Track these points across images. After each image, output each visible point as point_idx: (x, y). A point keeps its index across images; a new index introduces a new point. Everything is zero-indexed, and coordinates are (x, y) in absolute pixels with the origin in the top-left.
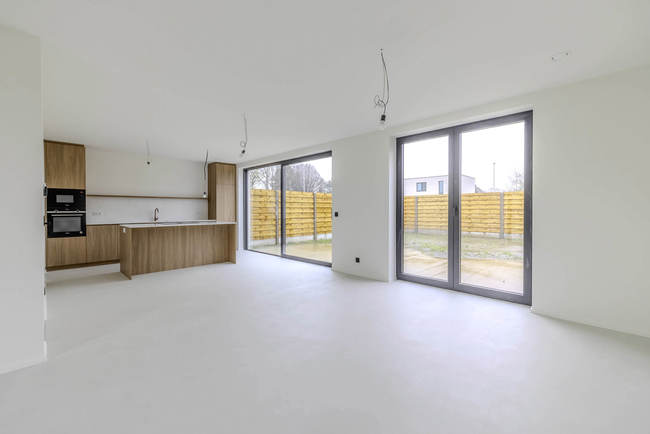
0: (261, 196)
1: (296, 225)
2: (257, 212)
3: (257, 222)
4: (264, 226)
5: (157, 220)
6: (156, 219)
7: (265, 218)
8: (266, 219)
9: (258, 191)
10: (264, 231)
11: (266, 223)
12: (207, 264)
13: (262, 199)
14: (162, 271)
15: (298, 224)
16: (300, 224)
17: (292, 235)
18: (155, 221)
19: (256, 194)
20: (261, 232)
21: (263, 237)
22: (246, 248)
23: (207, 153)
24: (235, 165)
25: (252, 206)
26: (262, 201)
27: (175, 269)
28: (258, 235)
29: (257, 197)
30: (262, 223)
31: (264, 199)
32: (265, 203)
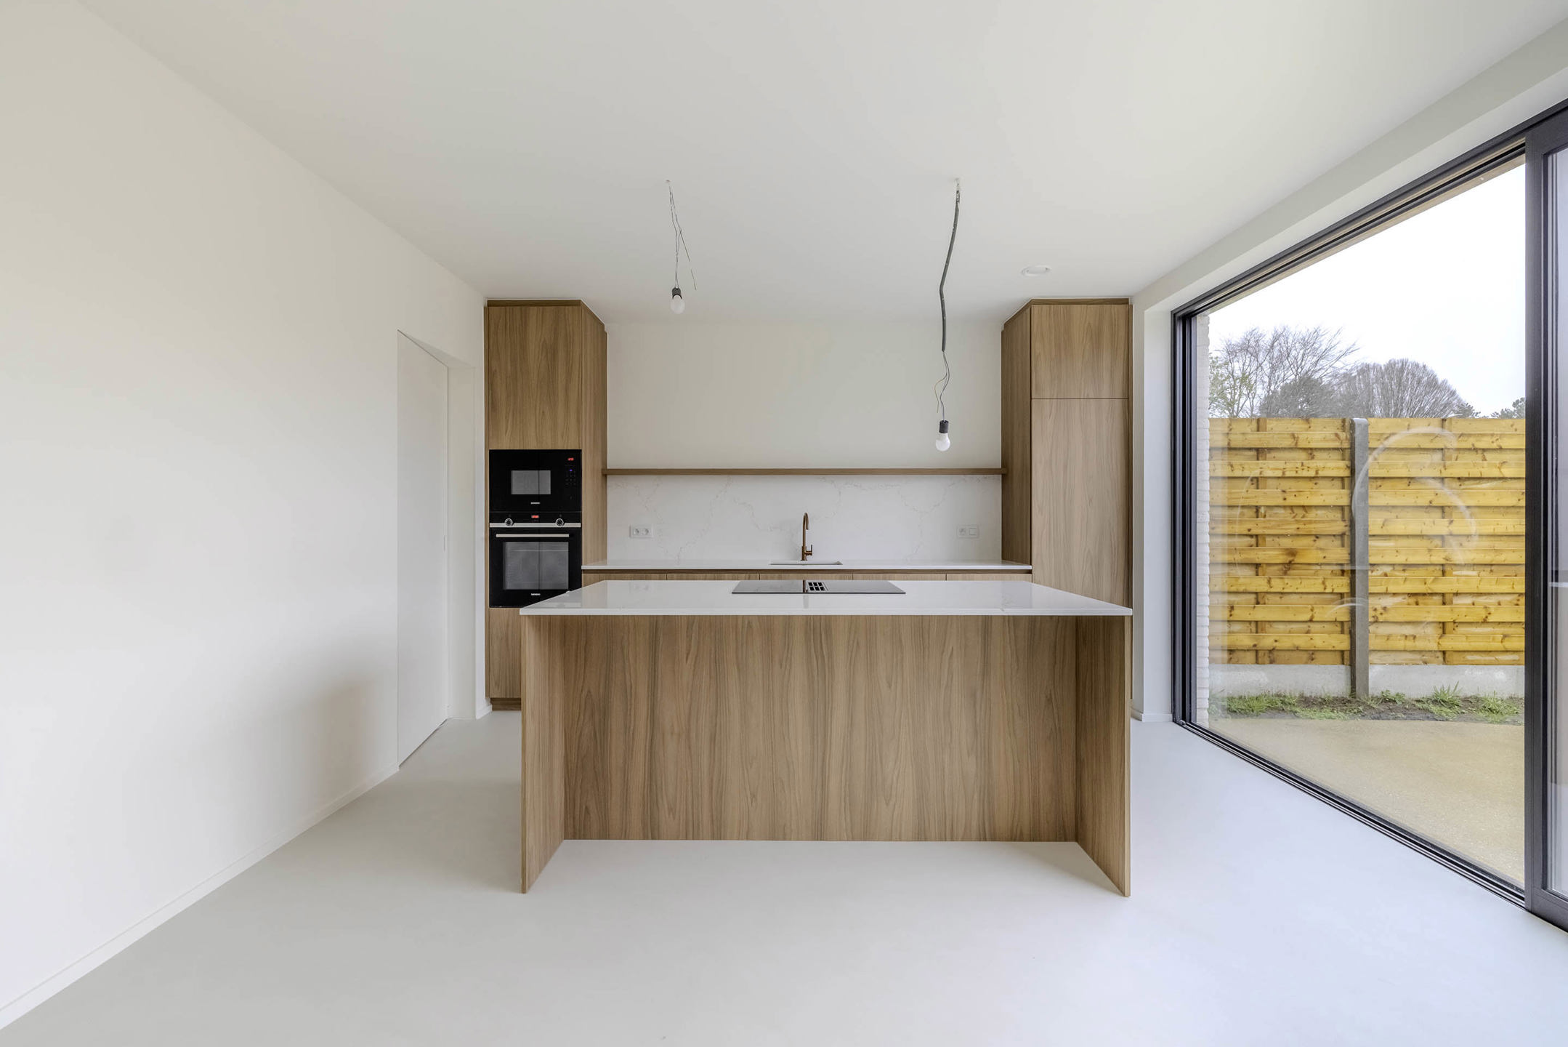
0: (1260, 452)
1: (1482, 600)
2: (1239, 529)
3: (1237, 578)
4: (1277, 598)
5: (808, 557)
6: (805, 554)
7: (1283, 559)
8: (1288, 567)
9: (1249, 431)
10: (1275, 626)
11: (1291, 584)
12: (943, 838)
13: (1272, 464)
14: (713, 838)
15: (1501, 598)
16: (1509, 598)
17: (1456, 656)
18: (803, 559)
19: (1233, 445)
20: (1258, 626)
21: (1271, 651)
22: (1183, 711)
23: (957, 201)
24: (1125, 302)
25: (1222, 499)
26: (1268, 473)
27: (773, 836)
28: (1245, 640)
29: (1238, 460)
30: (1269, 582)
31: (1281, 464)
32: (1285, 485)
